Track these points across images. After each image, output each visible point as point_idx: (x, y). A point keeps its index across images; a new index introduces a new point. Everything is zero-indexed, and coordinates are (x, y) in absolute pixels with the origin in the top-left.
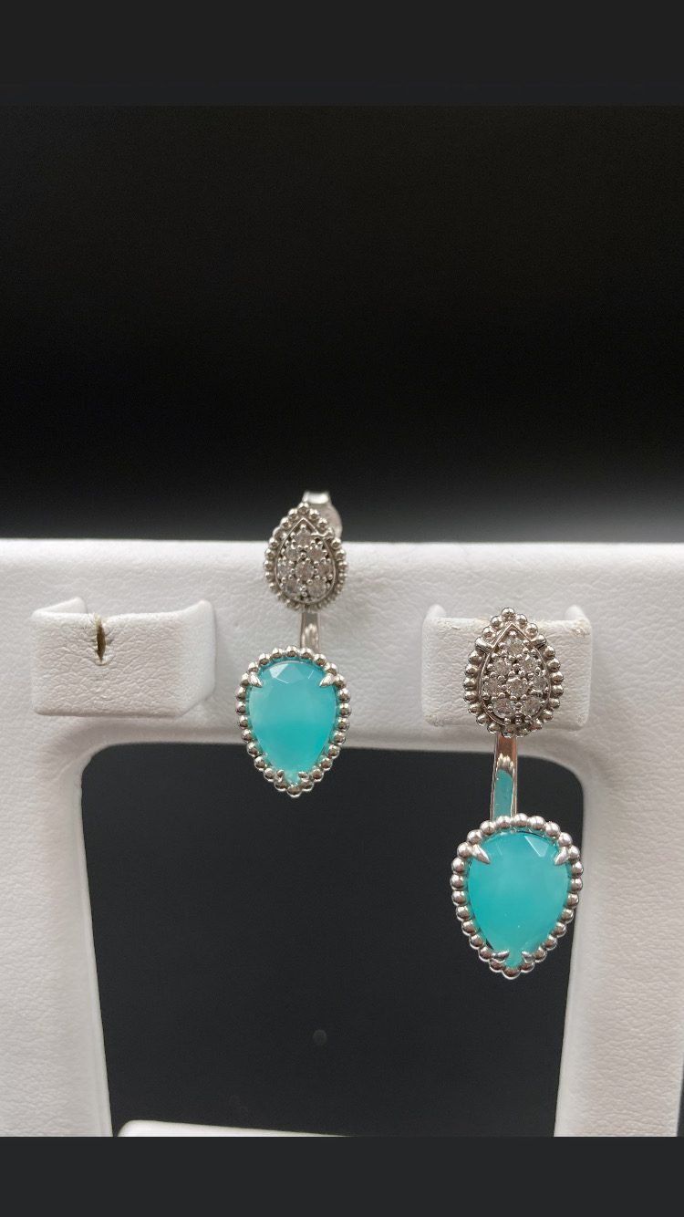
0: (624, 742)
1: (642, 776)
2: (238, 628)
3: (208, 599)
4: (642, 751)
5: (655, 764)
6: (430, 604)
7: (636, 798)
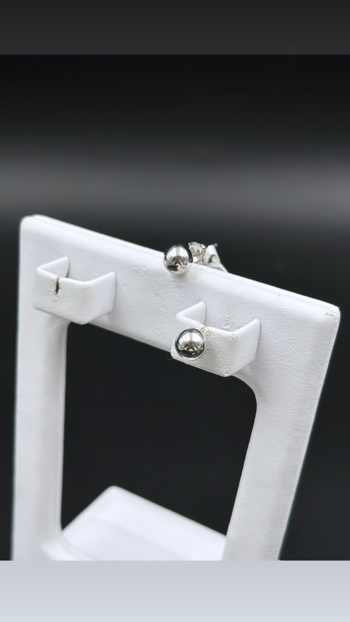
0: (268, 384)
1: (274, 401)
2: (124, 288)
3: (115, 272)
4: (276, 390)
5: (280, 397)
6: (200, 301)
7: (270, 409)
